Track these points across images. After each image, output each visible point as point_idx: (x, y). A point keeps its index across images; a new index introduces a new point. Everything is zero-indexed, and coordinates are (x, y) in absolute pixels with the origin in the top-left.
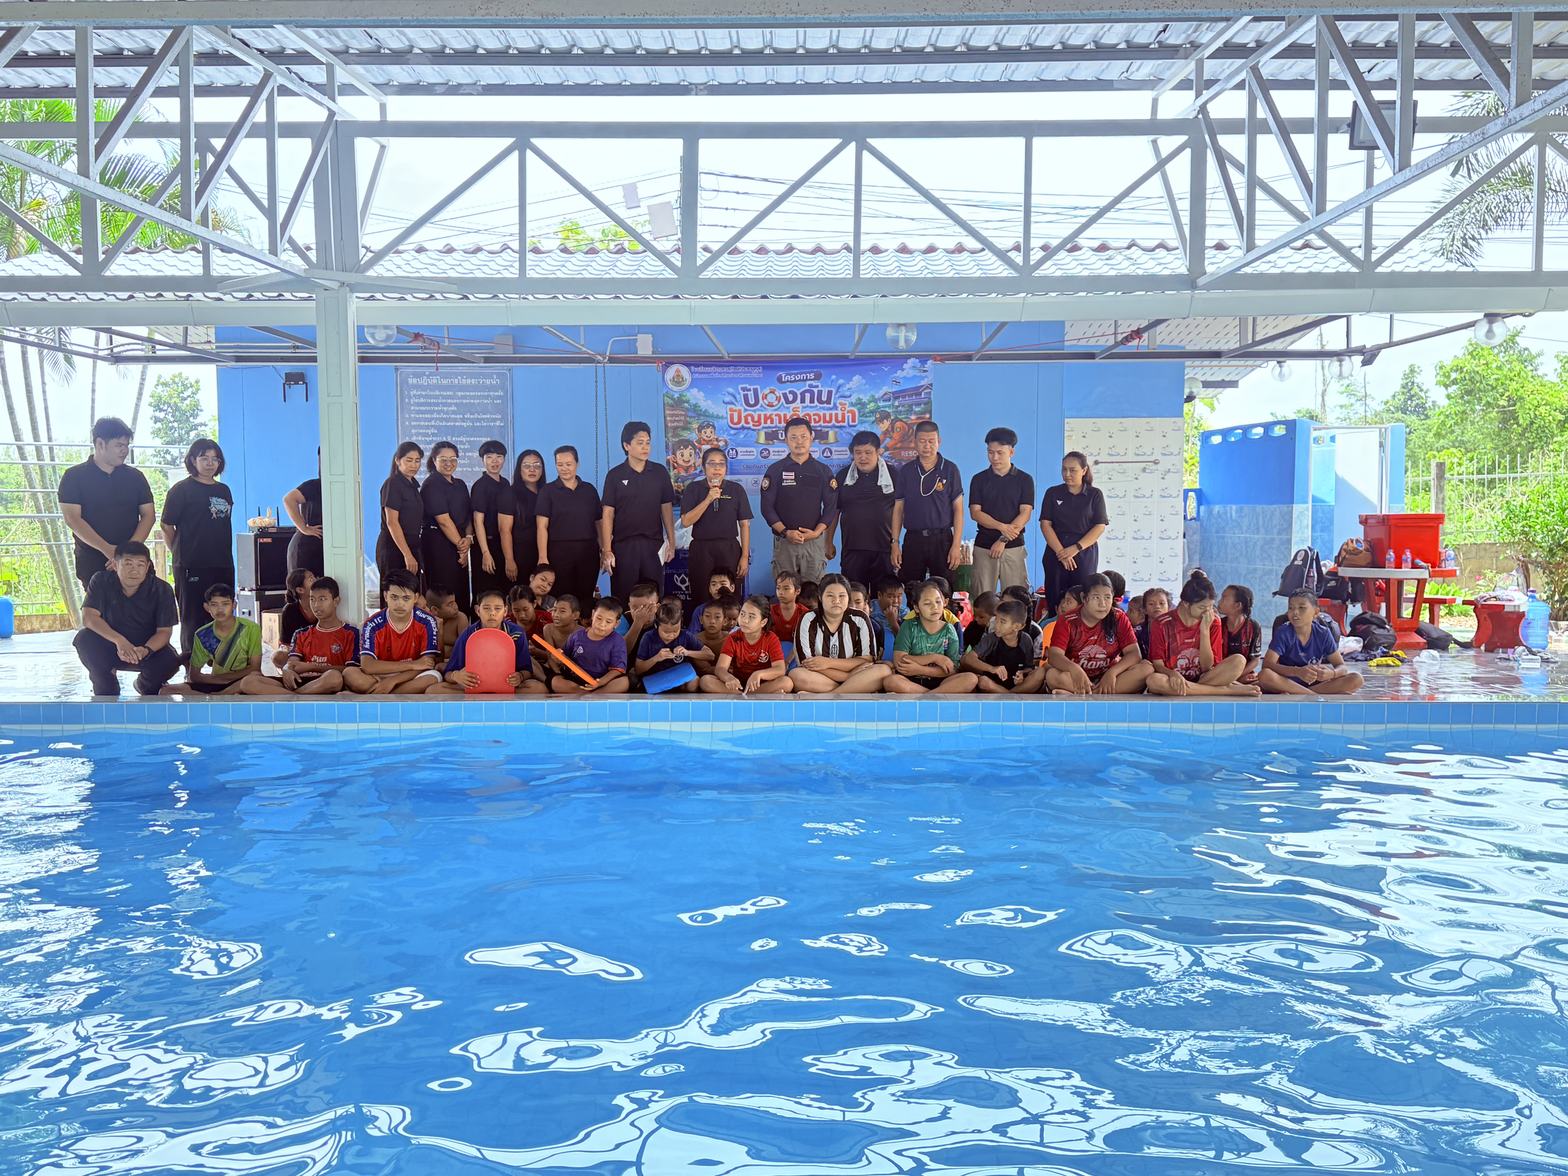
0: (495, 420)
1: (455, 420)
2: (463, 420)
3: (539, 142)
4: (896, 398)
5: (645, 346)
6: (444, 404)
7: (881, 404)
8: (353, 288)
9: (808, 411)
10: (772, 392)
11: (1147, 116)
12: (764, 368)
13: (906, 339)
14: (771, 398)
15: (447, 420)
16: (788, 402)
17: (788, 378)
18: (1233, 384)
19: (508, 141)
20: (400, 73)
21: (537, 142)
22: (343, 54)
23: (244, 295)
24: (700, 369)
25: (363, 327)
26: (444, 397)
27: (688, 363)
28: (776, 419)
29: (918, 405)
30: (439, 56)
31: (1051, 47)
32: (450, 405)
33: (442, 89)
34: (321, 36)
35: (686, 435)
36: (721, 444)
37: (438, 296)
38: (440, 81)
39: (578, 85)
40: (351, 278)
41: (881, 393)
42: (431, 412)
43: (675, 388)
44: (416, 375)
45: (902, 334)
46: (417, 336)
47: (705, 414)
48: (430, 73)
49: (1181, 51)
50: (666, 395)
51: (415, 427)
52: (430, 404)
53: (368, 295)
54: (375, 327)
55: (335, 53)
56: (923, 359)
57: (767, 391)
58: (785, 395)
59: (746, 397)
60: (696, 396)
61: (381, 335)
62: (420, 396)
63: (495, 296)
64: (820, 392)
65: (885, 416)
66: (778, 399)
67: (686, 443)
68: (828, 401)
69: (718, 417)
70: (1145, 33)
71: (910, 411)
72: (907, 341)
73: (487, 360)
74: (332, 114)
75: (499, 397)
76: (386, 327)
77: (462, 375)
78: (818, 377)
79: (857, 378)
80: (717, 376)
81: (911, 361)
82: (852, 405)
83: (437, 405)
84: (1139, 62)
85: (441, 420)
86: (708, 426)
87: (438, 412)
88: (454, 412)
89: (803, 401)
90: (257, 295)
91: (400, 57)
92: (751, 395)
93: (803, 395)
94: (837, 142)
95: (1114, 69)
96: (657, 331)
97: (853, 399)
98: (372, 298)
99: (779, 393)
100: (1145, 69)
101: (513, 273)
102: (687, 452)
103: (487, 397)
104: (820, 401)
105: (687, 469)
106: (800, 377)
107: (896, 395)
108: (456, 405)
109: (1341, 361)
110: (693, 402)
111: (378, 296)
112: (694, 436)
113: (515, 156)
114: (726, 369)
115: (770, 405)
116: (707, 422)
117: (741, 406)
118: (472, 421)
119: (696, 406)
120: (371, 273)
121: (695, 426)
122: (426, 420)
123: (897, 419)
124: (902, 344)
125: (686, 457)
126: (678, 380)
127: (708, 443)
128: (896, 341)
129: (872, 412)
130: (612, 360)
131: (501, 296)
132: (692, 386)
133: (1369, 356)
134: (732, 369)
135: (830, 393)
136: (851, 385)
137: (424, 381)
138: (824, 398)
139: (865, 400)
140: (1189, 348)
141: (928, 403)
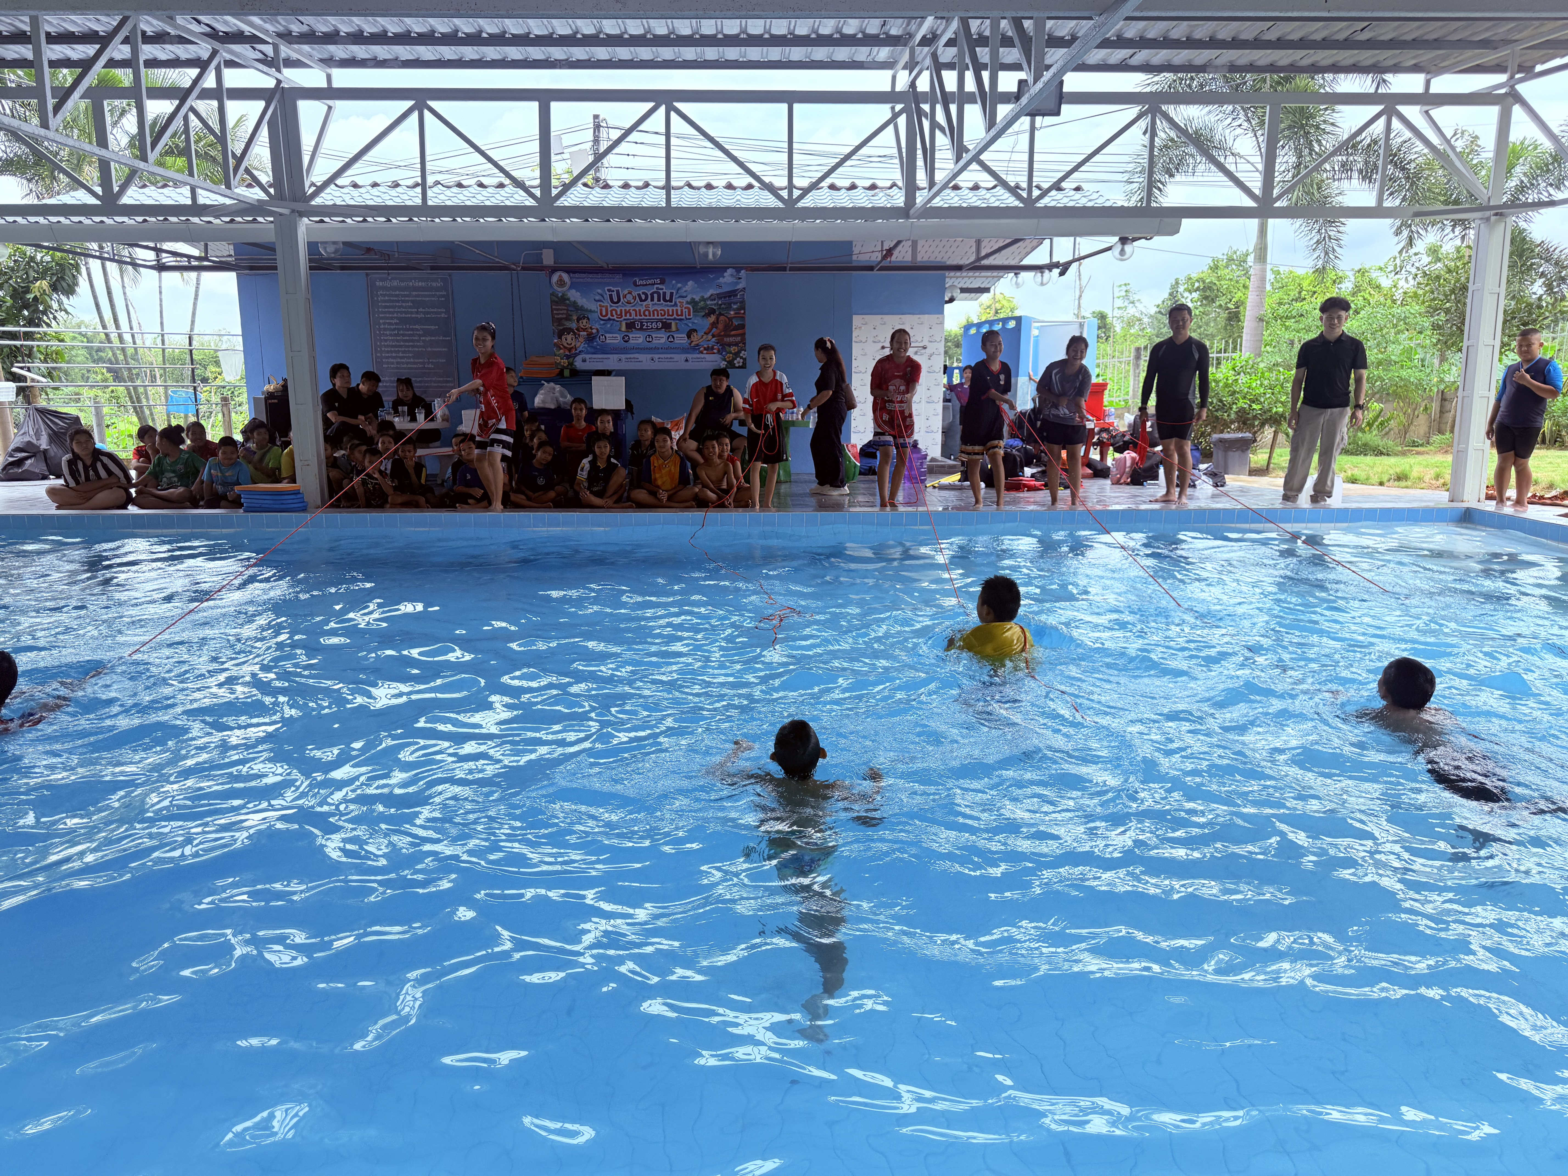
0: (440, 313)
1: (412, 313)
2: (417, 313)
3: (432, 104)
4: (720, 298)
5: (548, 258)
6: (403, 301)
7: (709, 302)
8: (301, 214)
9: (656, 307)
10: (630, 293)
11: (888, 88)
12: (624, 275)
13: (712, 253)
14: (629, 297)
15: (406, 313)
16: (641, 300)
17: (641, 282)
18: (987, 290)
19: (408, 104)
20: (339, 51)
21: (431, 103)
22: (286, 36)
23: (228, 219)
24: (577, 275)
25: (317, 243)
26: (403, 296)
27: (568, 271)
28: (633, 313)
29: (735, 303)
30: (358, 38)
31: (808, 36)
32: (407, 301)
33: (373, 63)
34: (265, 22)
35: (568, 324)
36: (594, 331)
37: (370, 219)
38: (368, 57)
39: (472, 60)
40: (299, 206)
41: (709, 294)
42: (394, 307)
43: (559, 289)
44: (382, 280)
45: (711, 251)
46: (369, 250)
47: (582, 308)
48: (360, 51)
49: (902, 41)
50: (552, 294)
51: (383, 318)
52: (393, 301)
53: (318, 219)
54: (326, 243)
55: (279, 35)
56: (738, 270)
57: (626, 292)
58: (639, 295)
59: (611, 296)
60: (574, 295)
61: (331, 249)
62: (385, 295)
63: (411, 220)
64: (664, 294)
65: (712, 312)
66: (635, 298)
67: (569, 330)
68: (671, 301)
69: (591, 311)
70: (873, 27)
71: (729, 307)
72: (714, 254)
73: (433, 268)
74: (279, 82)
75: (443, 296)
76: (334, 243)
77: (415, 279)
78: (662, 282)
79: (690, 283)
80: (589, 280)
81: (730, 271)
82: (688, 303)
83: (398, 301)
84: (876, 49)
85: (401, 313)
86: (584, 318)
87: (399, 307)
88: (410, 307)
89: (652, 300)
90: (239, 219)
91: (332, 38)
92: (614, 294)
93: (652, 295)
94: (650, 105)
95: (862, 53)
96: (557, 247)
97: (689, 299)
98: (322, 221)
99: (635, 293)
100: (883, 53)
101: (418, 201)
102: (569, 337)
103: (433, 296)
104: (665, 300)
105: (570, 350)
106: (650, 282)
107: (720, 296)
108: (412, 301)
109: (1042, 273)
110: (572, 299)
111: (326, 219)
112: (574, 326)
113: (416, 114)
114: (595, 276)
115: (629, 303)
116: (583, 314)
117: (607, 303)
118: (425, 313)
119: (575, 302)
120: (313, 203)
121: (575, 318)
122: (390, 313)
123: (720, 314)
124: (711, 256)
125: (569, 341)
126: (561, 283)
127: (584, 330)
128: (706, 255)
129: (702, 308)
130: (524, 269)
131: (415, 219)
132: (571, 287)
133: (1064, 268)
134: (600, 276)
135: (672, 294)
136: (687, 288)
137: (387, 284)
138: (668, 298)
139: (697, 299)
140: (949, 263)
141: (743, 302)
